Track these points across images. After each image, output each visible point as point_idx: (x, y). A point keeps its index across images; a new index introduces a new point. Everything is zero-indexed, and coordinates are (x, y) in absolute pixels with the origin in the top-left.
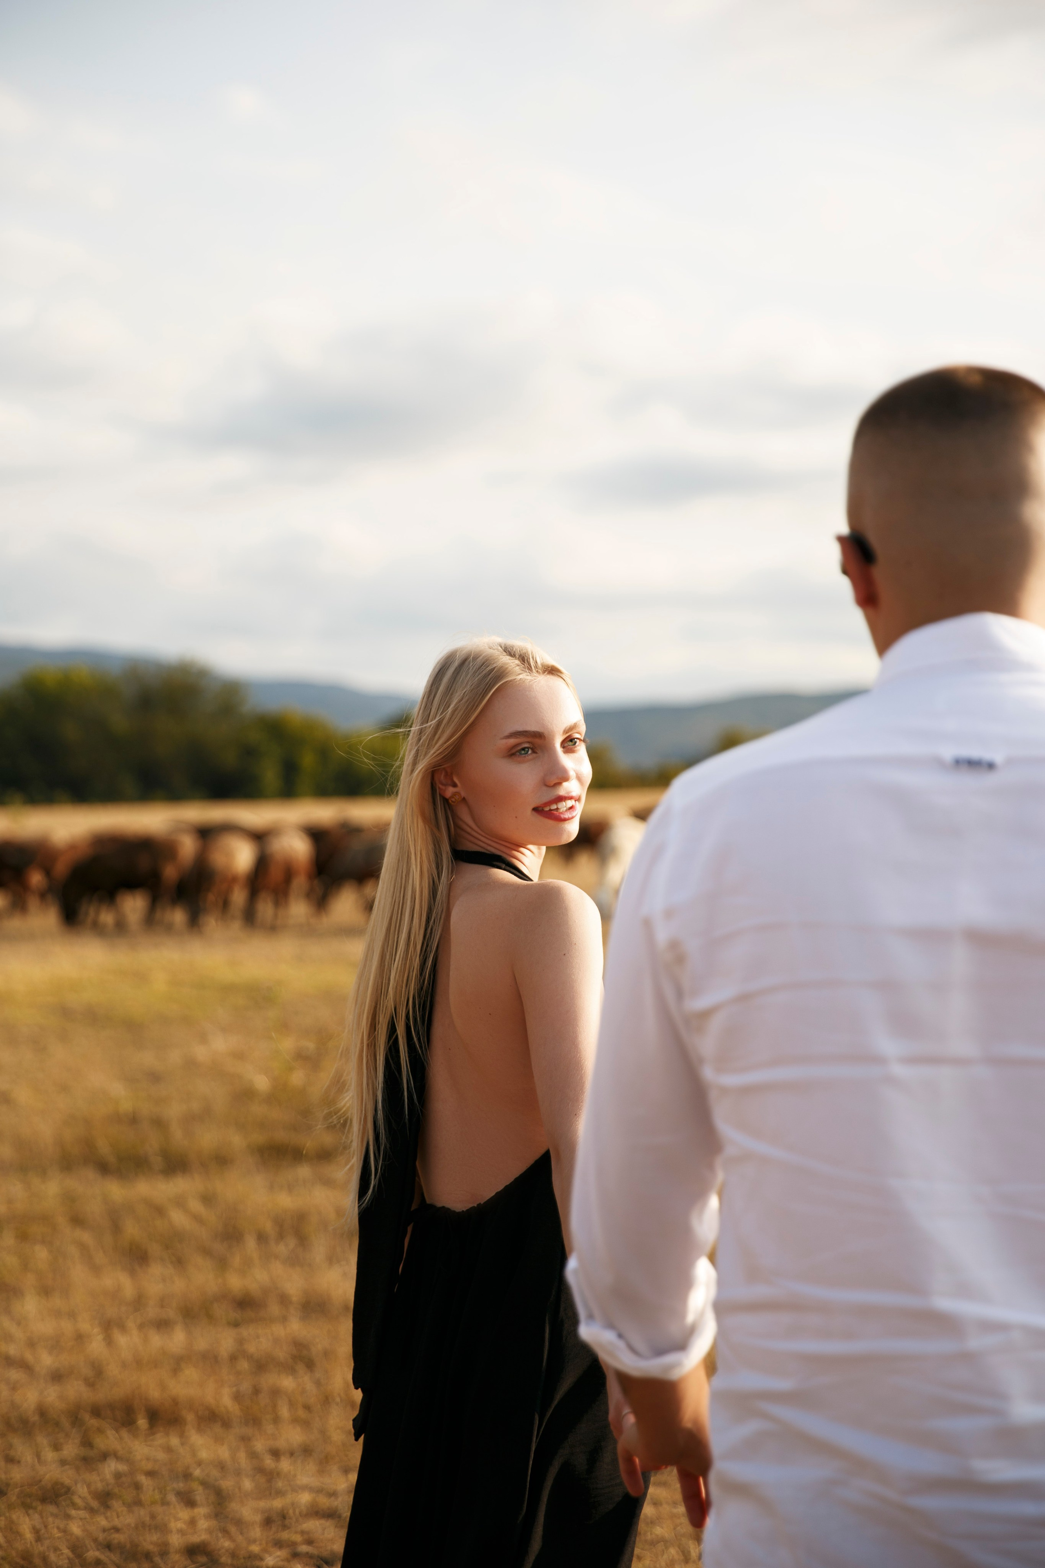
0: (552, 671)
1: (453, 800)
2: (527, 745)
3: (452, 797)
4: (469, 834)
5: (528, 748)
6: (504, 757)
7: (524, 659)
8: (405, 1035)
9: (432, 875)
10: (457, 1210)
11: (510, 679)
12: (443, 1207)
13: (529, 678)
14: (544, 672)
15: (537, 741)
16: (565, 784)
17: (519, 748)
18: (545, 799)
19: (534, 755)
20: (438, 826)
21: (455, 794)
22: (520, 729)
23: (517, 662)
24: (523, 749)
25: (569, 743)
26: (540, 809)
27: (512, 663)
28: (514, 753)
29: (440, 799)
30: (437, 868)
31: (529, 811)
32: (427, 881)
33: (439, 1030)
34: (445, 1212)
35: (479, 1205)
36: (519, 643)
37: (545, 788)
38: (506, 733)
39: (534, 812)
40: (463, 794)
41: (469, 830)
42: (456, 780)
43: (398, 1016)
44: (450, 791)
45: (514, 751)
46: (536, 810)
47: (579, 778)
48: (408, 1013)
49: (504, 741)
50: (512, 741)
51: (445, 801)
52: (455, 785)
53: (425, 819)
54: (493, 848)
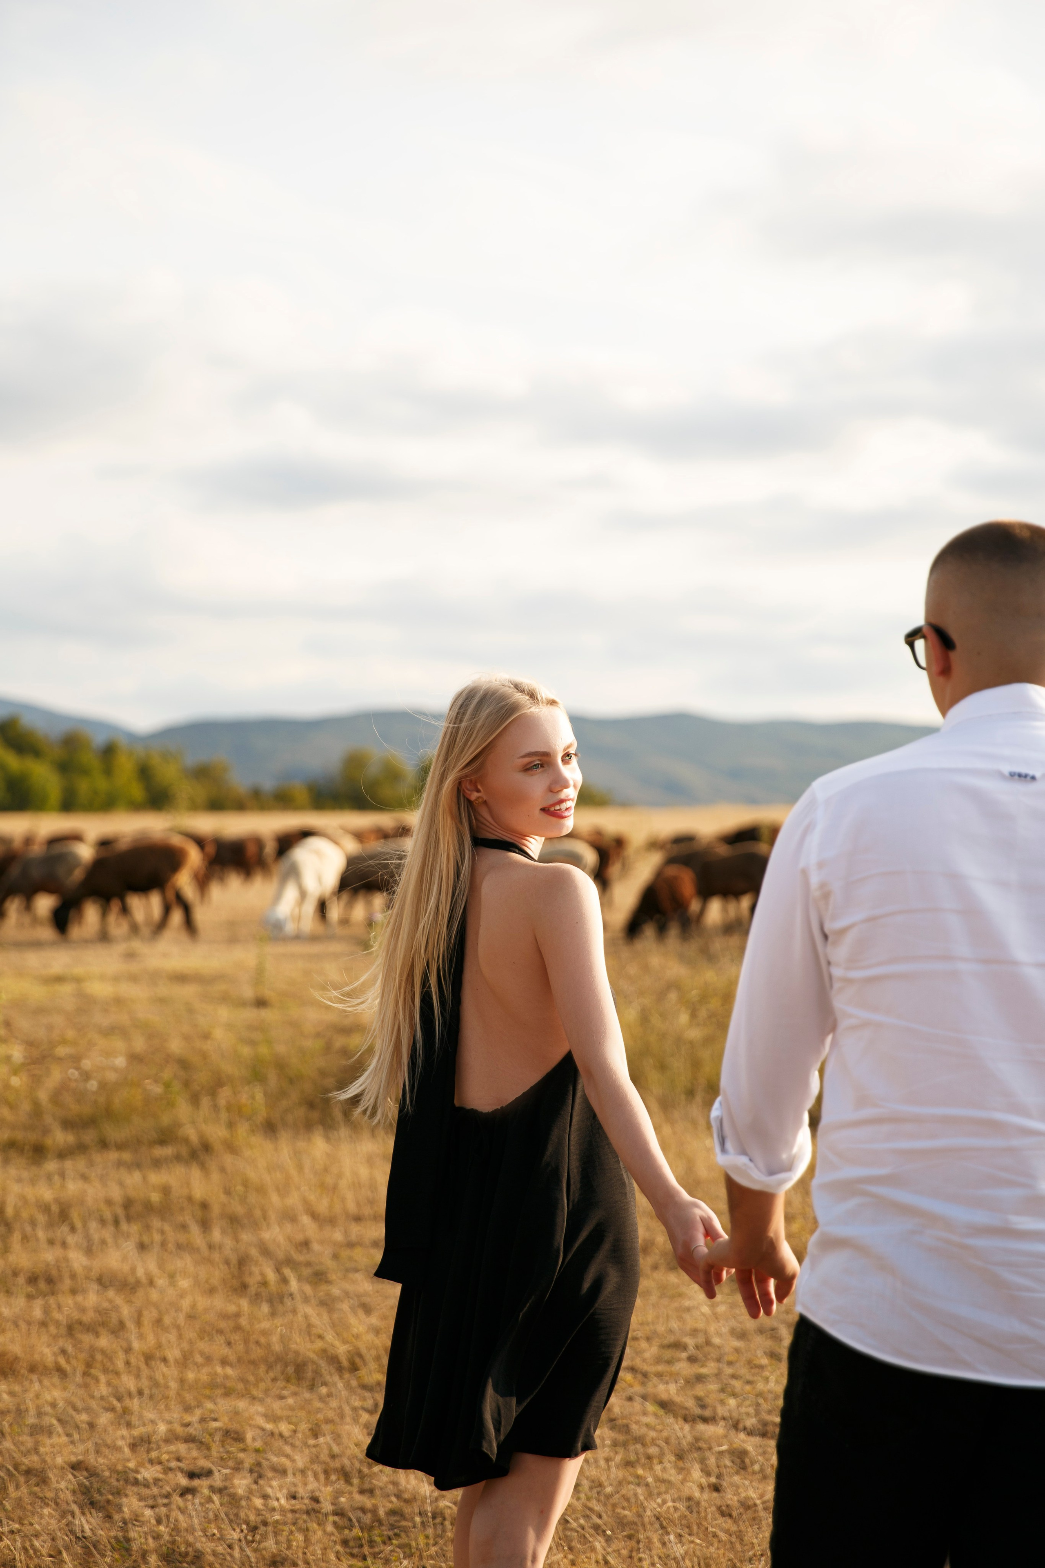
0: (553, 703)
1: (477, 802)
2: (538, 762)
3: (476, 800)
4: (488, 826)
5: (538, 764)
6: (521, 771)
7: (532, 695)
8: (436, 983)
9: (457, 862)
10: (484, 1112)
11: (523, 712)
12: (472, 1109)
13: (537, 710)
14: (547, 704)
15: (545, 758)
16: (565, 791)
17: (533, 764)
18: (551, 802)
19: (543, 769)
20: (461, 822)
21: (479, 798)
22: (533, 750)
23: (527, 697)
24: (535, 765)
25: (567, 757)
26: (547, 809)
27: (523, 698)
28: (528, 769)
29: (464, 802)
30: (461, 854)
31: (537, 811)
32: (452, 864)
33: (469, 976)
34: (474, 1113)
35: (502, 1107)
36: (527, 681)
37: (550, 794)
38: (522, 754)
39: (543, 813)
40: (485, 798)
41: (488, 824)
42: (479, 787)
43: (430, 971)
44: (474, 796)
45: (528, 767)
46: (543, 810)
47: (575, 786)
48: (439, 965)
49: (521, 760)
50: (527, 760)
51: (470, 802)
52: (478, 791)
53: (452, 817)
54: (508, 838)
